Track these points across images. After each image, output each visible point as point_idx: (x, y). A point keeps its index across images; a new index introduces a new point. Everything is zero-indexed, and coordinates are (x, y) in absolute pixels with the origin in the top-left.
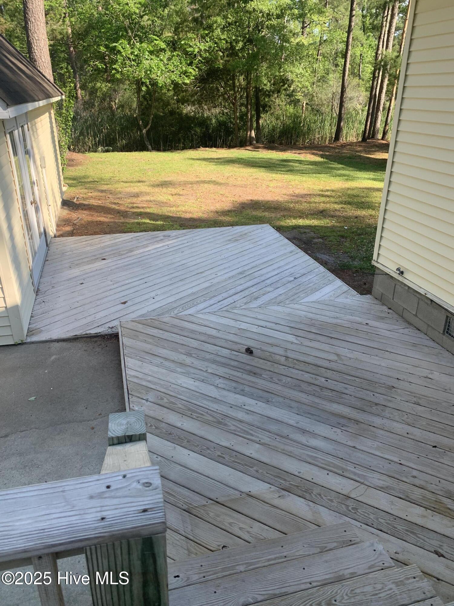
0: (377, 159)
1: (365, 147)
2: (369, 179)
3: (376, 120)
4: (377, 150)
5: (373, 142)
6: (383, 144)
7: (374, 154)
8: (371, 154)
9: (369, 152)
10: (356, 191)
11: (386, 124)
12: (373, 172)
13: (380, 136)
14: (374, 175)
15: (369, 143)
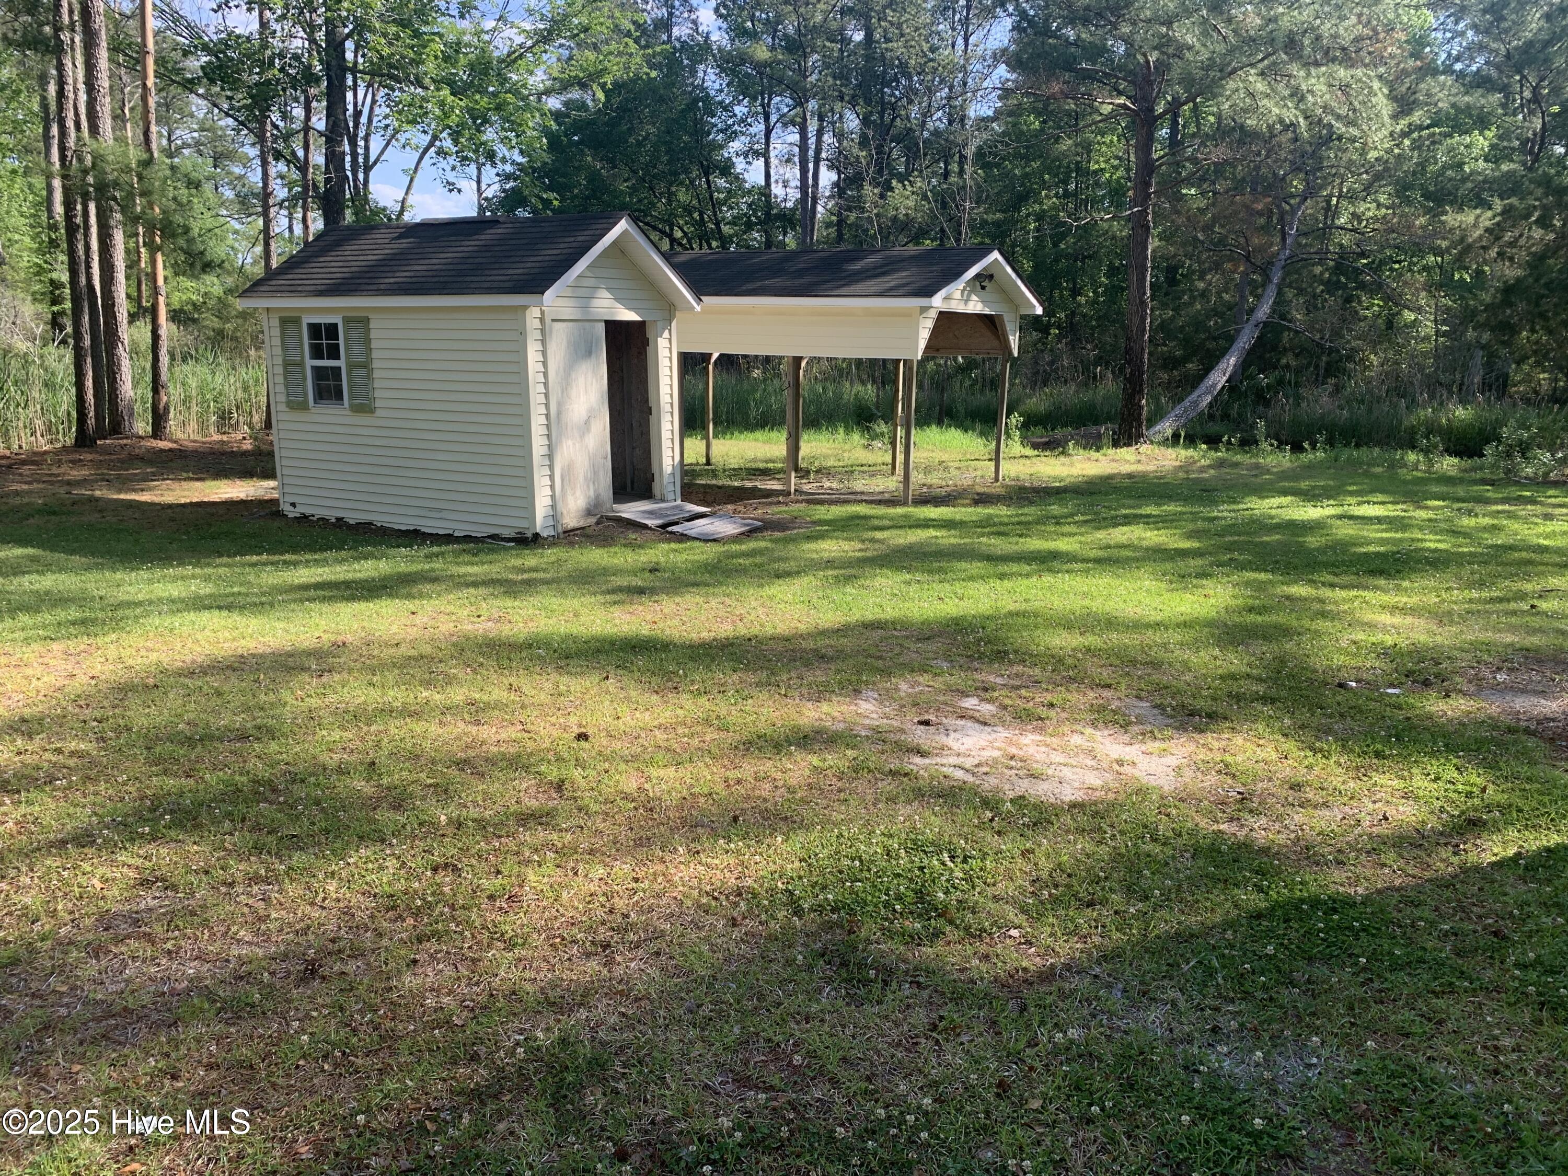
0: (170, 506)
1: (98, 464)
2: (199, 604)
3: (114, 373)
4: (154, 474)
5: (123, 447)
6: (162, 451)
7: (150, 489)
8: (135, 491)
9: (125, 483)
10: (174, 700)
11: (156, 386)
12: (195, 566)
13: (142, 426)
14: (207, 579)
15: (106, 451)
